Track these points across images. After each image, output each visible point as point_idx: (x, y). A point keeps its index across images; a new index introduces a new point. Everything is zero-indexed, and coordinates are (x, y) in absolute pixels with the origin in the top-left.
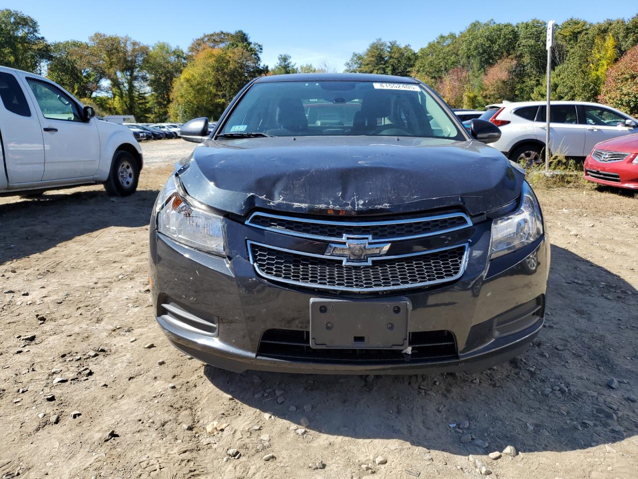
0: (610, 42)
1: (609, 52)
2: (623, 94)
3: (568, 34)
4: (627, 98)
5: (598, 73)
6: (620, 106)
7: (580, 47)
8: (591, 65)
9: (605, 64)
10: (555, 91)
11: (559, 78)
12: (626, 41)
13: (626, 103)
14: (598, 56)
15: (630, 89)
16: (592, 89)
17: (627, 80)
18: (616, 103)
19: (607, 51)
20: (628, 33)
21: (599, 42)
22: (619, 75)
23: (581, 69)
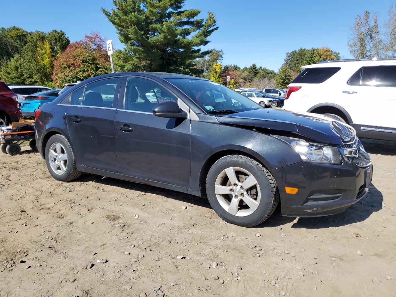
0: (47, 45)
1: (48, 51)
2: (66, 76)
3: (14, 35)
4: (68, 78)
5: (45, 62)
6: (65, 82)
7: (30, 45)
8: (38, 57)
9: (47, 58)
10: (18, 71)
11: (18, 63)
12: (57, 46)
13: (68, 80)
14: (42, 52)
15: (69, 73)
16: (43, 72)
17: (65, 68)
18: (63, 80)
19: (46, 50)
20: (57, 41)
21: (41, 44)
22: (61, 65)
23: (33, 59)
